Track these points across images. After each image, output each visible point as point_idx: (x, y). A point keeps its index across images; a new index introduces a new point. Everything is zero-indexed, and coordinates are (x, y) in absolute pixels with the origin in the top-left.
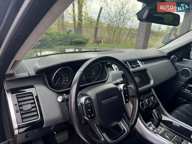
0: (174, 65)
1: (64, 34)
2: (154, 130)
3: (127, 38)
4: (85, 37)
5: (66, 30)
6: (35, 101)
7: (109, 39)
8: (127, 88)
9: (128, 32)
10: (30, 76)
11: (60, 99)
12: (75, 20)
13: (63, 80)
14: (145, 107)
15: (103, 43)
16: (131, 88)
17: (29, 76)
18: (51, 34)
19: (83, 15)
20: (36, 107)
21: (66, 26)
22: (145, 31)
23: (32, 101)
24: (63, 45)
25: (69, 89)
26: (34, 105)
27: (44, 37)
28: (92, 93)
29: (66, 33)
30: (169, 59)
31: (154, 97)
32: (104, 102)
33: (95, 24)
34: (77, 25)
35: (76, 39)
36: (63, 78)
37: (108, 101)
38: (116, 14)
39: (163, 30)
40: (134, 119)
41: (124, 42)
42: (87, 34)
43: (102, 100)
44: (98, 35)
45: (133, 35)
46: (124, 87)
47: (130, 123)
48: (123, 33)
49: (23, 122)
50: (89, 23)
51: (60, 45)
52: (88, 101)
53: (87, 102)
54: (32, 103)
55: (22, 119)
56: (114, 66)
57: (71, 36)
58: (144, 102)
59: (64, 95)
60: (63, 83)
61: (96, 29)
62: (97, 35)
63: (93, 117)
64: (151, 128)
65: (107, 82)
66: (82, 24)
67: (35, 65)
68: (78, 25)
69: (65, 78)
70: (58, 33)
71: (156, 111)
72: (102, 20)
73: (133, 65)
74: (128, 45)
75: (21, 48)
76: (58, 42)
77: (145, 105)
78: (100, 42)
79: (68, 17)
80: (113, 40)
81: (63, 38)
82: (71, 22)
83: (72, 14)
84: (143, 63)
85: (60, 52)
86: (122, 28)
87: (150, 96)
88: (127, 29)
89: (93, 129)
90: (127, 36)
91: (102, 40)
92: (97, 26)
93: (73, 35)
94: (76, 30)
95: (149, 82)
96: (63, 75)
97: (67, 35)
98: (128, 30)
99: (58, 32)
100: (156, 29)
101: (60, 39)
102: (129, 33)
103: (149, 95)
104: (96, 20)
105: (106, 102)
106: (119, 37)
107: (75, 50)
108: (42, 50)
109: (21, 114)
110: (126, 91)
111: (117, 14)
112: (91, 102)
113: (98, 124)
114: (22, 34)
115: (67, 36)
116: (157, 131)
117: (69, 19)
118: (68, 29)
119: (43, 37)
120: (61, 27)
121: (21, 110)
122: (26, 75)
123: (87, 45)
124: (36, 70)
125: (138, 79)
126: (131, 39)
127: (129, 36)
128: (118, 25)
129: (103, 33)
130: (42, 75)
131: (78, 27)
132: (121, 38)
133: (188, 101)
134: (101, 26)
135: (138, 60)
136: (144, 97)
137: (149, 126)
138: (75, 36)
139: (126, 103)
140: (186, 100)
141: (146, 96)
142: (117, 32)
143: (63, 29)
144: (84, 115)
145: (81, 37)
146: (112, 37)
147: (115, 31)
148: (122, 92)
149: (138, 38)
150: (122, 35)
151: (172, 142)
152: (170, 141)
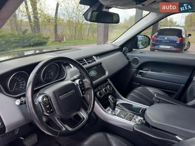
0: (125, 55)
1: (19, 34)
2: (112, 113)
3: (89, 34)
4: (44, 36)
5: (21, 29)
7: (71, 36)
8: (83, 82)
11: (18, 102)
12: (30, 19)
13: (21, 85)
14: (103, 95)
15: (65, 40)
16: (86, 82)
19: (38, 12)
21: (21, 26)
24: (20, 47)
28: (49, 91)
30: (121, 51)
31: (110, 86)
32: (62, 98)
33: (54, 21)
35: (34, 39)
36: (20, 83)
37: (65, 96)
40: (91, 107)
41: (87, 37)
42: (47, 32)
43: (60, 96)
45: (94, 30)
46: (79, 82)
47: (88, 111)
48: (85, 29)
50: (46, 20)
51: (16, 47)
53: (44, 99)
57: (28, 36)
58: (101, 91)
59: (22, 98)
60: (21, 88)
61: (56, 26)
62: (58, 32)
63: (53, 112)
64: (110, 112)
65: (66, 79)
66: (39, 22)
68: (34, 23)
69: (22, 82)
71: (111, 97)
72: (60, 16)
73: (89, 61)
74: (91, 40)
76: (14, 44)
77: (103, 93)
78: (62, 39)
79: (21, 15)
80: (75, 37)
81: (19, 40)
82: (26, 21)
83: (25, 12)
84: (98, 57)
85: (18, 56)
86: (83, 23)
87: (107, 85)
88: (88, 24)
89: (55, 122)
90: (89, 31)
91: (64, 38)
92: (56, 23)
93: (30, 35)
94: (33, 29)
95: (104, 74)
96: (19, 79)
97: (24, 36)
98: (89, 26)
99: (11, 33)
101: (16, 40)
102: (90, 28)
105: (63, 97)
106: (81, 32)
107: (35, 51)
110: (82, 85)
112: (49, 99)
113: (59, 117)
115: (24, 37)
116: (115, 113)
117: (23, 18)
118: (23, 29)
120: (15, 27)
123: (48, 43)
125: (95, 72)
126: (92, 34)
127: (90, 31)
128: (78, 21)
129: (64, 30)
131: (34, 25)
132: (83, 33)
133: (140, 84)
134: (60, 23)
135: (94, 56)
136: (101, 87)
137: (108, 111)
138: (32, 36)
139: (83, 95)
140: (139, 84)
141: (103, 86)
142: (78, 28)
143: (17, 30)
144: (43, 111)
145: (40, 36)
146: (74, 34)
147: (75, 28)
148: (78, 86)
149: (98, 33)
150: (84, 30)
151: (126, 119)
152: (124, 119)
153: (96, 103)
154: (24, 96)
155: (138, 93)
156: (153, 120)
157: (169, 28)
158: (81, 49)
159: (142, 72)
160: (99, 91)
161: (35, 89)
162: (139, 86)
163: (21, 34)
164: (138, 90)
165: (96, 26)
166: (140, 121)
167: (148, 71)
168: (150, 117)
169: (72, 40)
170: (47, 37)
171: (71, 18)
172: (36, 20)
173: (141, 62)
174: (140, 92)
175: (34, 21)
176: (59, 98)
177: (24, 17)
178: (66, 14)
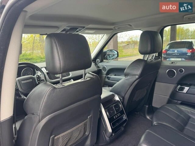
105: (23, 82)
148: (36, 78)
157: (180, 41)
159: (108, 77)
173: (107, 69)
176: (21, 82)
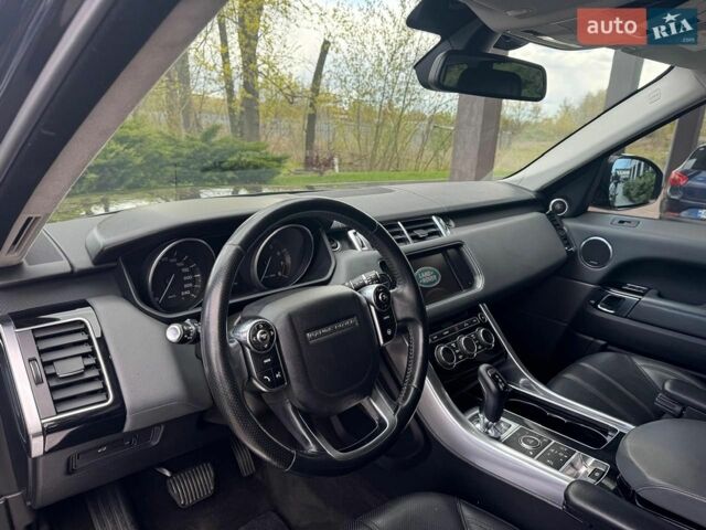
0: (558, 226)
1: (192, 139)
2: (487, 433)
3: (422, 150)
4: (270, 149)
5: (198, 125)
6: (93, 349)
7: (360, 156)
8: (388, 294)
9: (425, 129)
10: (76, 270)
11: (174, 333)
12: (230, 91)
13: (186, 286)
14: (458, 360)
15: (337, 168)
16: (400, 296)
17: (72, 272)
18: (141, 141)
19: (260, 69)
20: (97, 365)
21: (200, 112)
22: (480, 122)
23: (86, 349)
25: (199, 310)
26: (91, 361)
27: (117, 154)
28: (275, 311)
29: (198, 137)
30: (542, 209)
31: (489, 331)
32: (313, 338)
33: (306, 101)
34: (239, 108)
35: (235, 159)
36: (185, 278)
37: (326, 334)
38: (380, 65)
39: (550, 116)
40: (412, 389)
41: (414, 164)
42: (281, 138)
43: (309, 331)
44: (321, 142)
45: (444, 138)
46: (377, 293)
47: (400, 400)
48: (409, 132)
49: (58, 413)
50: (282, 97)
52: (262, 333)
53: (258, 335)
54: (84, 356)
55: (56, 402)
56: (355, 234)
57: (217, 147)
58: (453, 345)
59: (188, 321)
60: (186, 296)
61: (312, 119)
62: (316, 142)
63: (281, 381)
64: (478, 426)
65: (332, 282)
66: (258, 104)
67: (89, 237)
68: (242, 105)
69: (190, 277)
70: (169, 138)
71: (487, 369)
72: (331, 86)
73: (417, 233)
74: (427, 173)
75: (46, 176)
76: (171, 169)
77: (457, 355)
78: (328, 164)
79: (205, 78)
80: (373, 156)
81: (189, 158)
82: (217, 97)
83: (219, 68)
84: (452, 223)
86: (406, 112)
87: (476, 326)
88: (423, 118)
89: (284, 420)
90: (424, 143)
91: (336, 160)
92: (314, 109)
93: (224, 144)
94: (236, 123)
95: (470, 283)
96: (184, 267)
97: (204, 145)
98: (426, 123)
99: (169, 134)
100: (524, 115)
101: (180, 159)
102: (428, 131)
103: (472, 322)
104: (308, 89)
105: (318, 336)
106: (396, 145)
108: (111, 198)
109: (53, 390)
110: (384, 305)
111: (384, 63)
112: (272, 337)
113: (299, 405)
114: (52, 134)
115: (205, 149)
116: (496, 433)
117: (209, 88)
118: (206, 123)
119: (112, 155)
120: (181, 116)
121: (50, 377)
122: (60, 267)
123: (281, 176)
124: (95, 251)
125: (435, 273)
126: (436, 154)
127: (429, 142)
128: (390, 105)
129: (337, 135)
130: (113, 268)
131: (242, 112)
132: (403, 149)
133: (609, 343)
134: (328, 108)
135: (435, 215)
136: (453, 330)
137: (471, 419)
138: (232, 146)
139: (384, 341)
140: (602, 342)
141: (460, 327)
142: (385, 130)
143: (187, 124)
144: (250, 375)
145: (257, 150)
146: (370, 148)
147: (378, 127)
148: (372, 308)
149: (459, 147)
150: (406, 137)
151: (538, 459)
152: (533, 457)
153: (427, 382)
154: (197, 317)
155: (597, 374)
156: (650, 477)
158: (391, 191)
159: (620, 298)
160: (444, 342)
161: (231, 302)
162: (604, 349)
163: (196, 140)
164: (597, 364)
165: (451, 125)
166: (597, 474)
167: (643, 295)
168: (637, 464)
169: (362, 171)
170: (279, 155)
171: (366, 93)
172: (249, 96)
174: (604, 372)
175: (245, 99)
176: (306, 337)
177: (213, 83)
178: (352, 79)
